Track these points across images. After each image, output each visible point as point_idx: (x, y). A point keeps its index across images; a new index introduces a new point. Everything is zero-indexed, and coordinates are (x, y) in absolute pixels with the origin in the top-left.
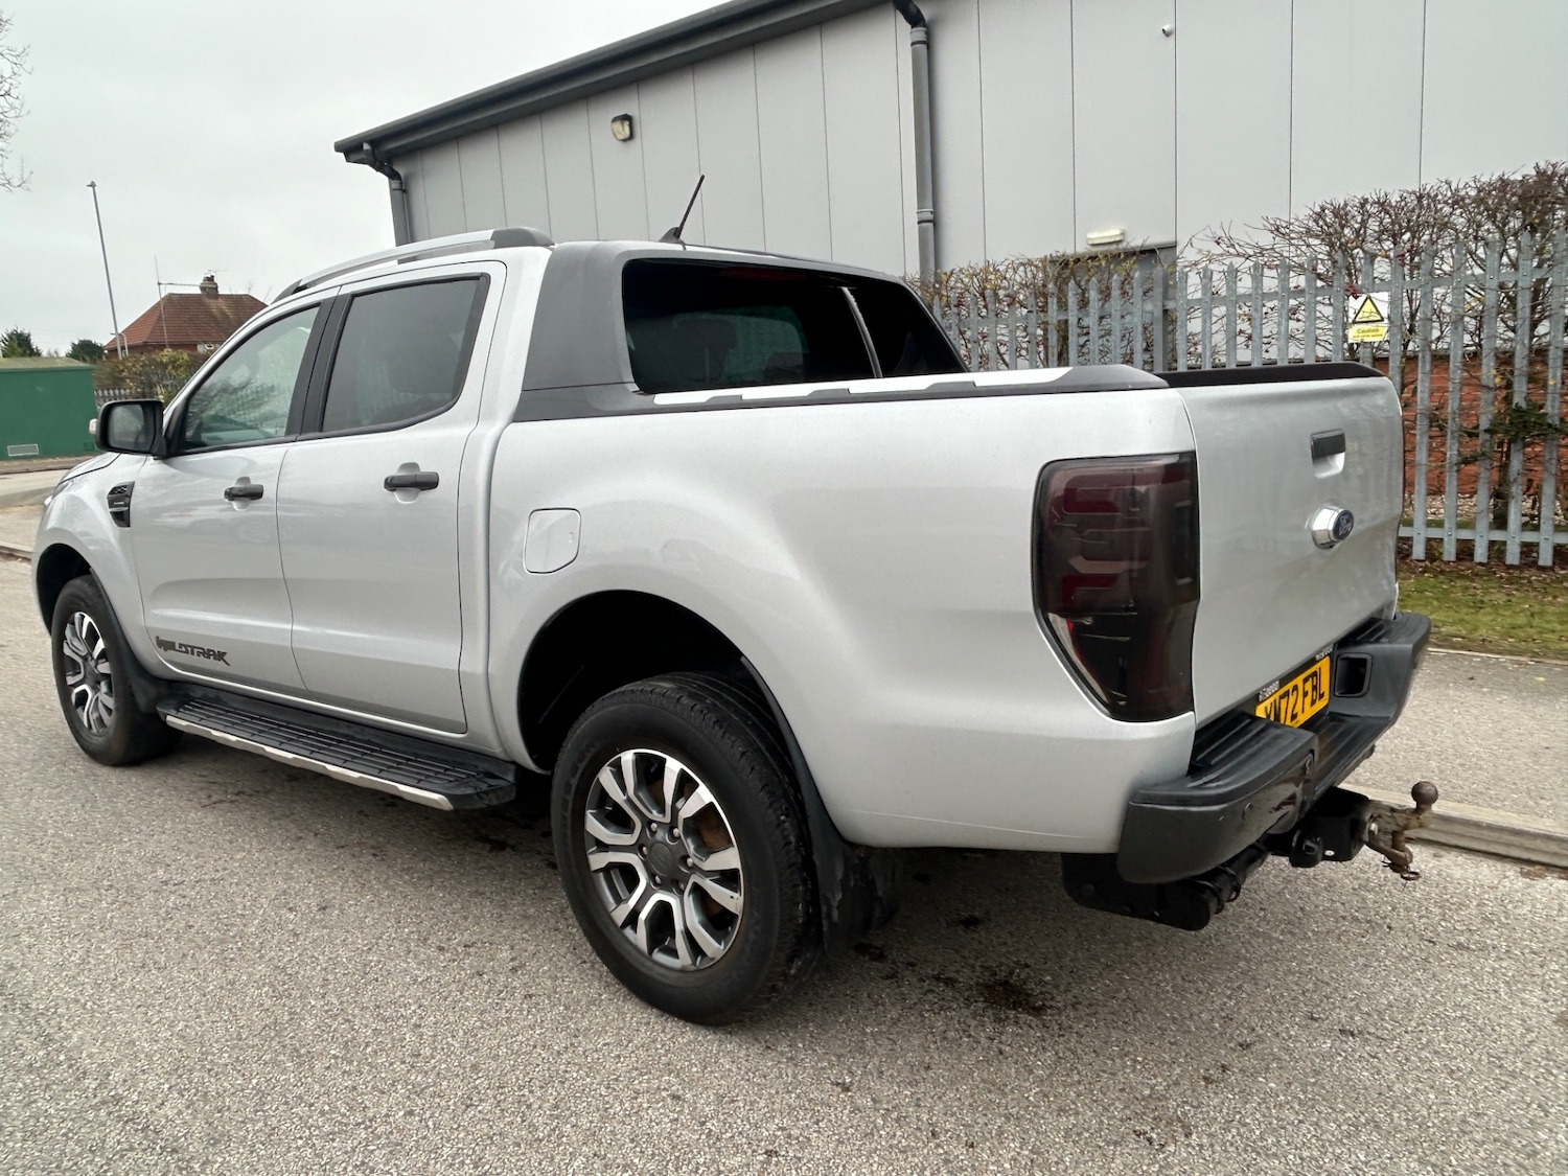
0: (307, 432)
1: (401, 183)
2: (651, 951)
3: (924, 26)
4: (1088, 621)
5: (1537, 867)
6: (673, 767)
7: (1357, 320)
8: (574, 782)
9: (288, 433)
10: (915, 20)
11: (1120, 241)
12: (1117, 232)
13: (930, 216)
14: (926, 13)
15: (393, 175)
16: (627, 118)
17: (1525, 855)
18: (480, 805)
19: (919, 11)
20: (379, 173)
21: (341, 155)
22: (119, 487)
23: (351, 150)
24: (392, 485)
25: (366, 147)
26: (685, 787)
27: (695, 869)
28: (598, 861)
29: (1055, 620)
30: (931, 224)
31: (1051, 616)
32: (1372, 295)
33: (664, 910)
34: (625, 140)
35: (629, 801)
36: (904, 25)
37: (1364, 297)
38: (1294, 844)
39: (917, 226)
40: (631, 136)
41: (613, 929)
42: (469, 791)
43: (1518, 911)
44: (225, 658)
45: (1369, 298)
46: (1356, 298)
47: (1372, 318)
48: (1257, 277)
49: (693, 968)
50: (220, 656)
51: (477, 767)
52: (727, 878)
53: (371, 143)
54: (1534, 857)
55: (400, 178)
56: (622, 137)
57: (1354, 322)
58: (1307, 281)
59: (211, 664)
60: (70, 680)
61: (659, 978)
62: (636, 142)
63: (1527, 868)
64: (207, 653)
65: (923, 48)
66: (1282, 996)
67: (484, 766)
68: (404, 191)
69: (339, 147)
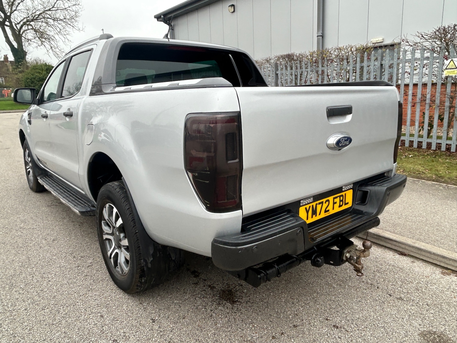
0: (59, 98)
1: (172, 27)
2: (114, 268)
4: (194, 174)
5: (450, 271)
6: (115, 210)
7: (447, 68)
11: (382, 42)
12: (381, 39)
13: (321, 34)
15: (170, 25)
16: (233, 5)
17: (446, 266)
18: (88, 215)
20: (166, 24)
21: (156, 19)
22: (29, 113)
23: (158, 17)
24: (65, 114)
25: (162, 16)
26: (117, 217)
28: (104, 237)
30: (321, 37)
32: (453, 59)
33: (117, 255)
34: (232, 12)
37: (450, 60)
38: (313, 258)
39: (317, 38)
40: (234, 11)
41: (108, 257)
42: (85, 210)
43: (431, 287)
44: (47, 164)
45: (452, 60)
46: (447, 60)
47: (453, 67)
48: (413, 52)
49: (122, 275)
52: (127, 248)
54: (449, 267)
56: (231, 12)
57: (446, 69)
58: (431, 54)
60: (27, 167)
61: (116, 276)
62: (235, 13)
66: (322, 309)
68: (173, 30)
69: (155, 17)
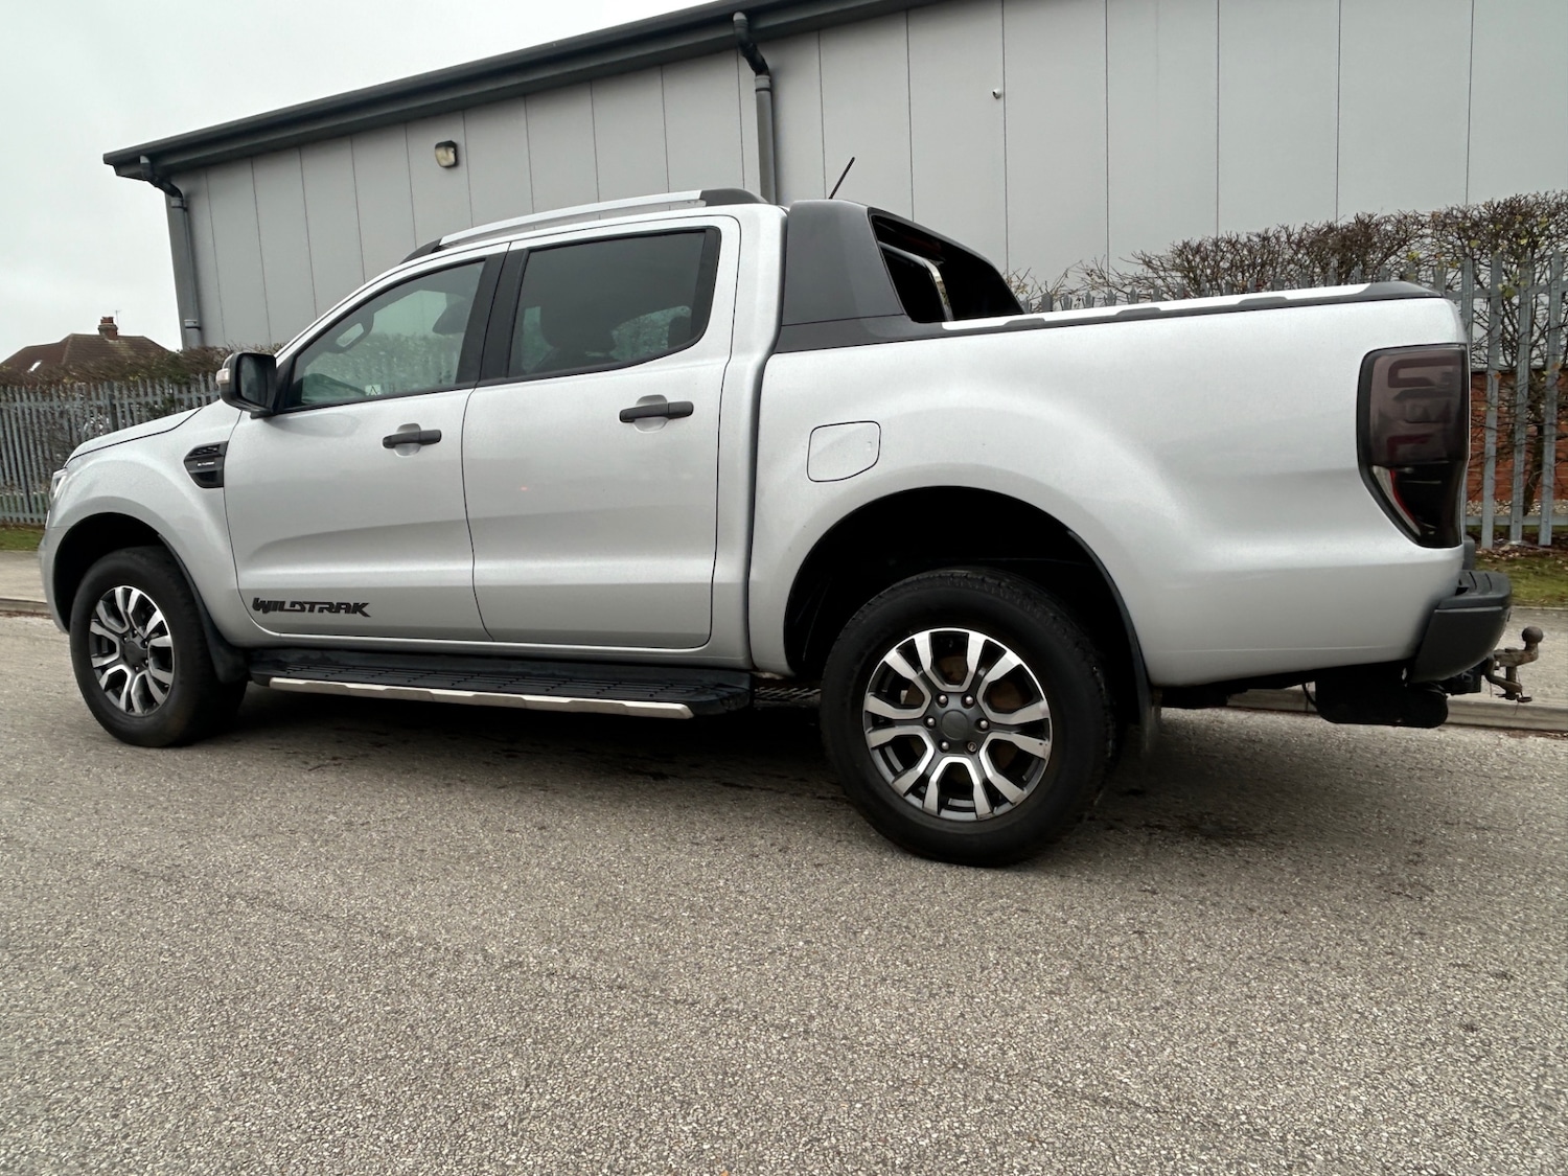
0: (486, 378)
1: (182, 201)
2: (939, 812)
3: (768, 74)
4: (1407, 470)
6: (976, 641)
8: (857, 668)
9: (459, 380)
10: (760, 68)
14: (770, 63)
15: (171, 192)
16: (451, 145)
18: (721, 710)
19: (763, 60)
20: (157, 189)
21: (111, 168)
22: (206, 448)
23: (125, 163)
24: (628, 417)
25: (144, 160)
26: (990, 656)
27: (992, 726)
28: (878, 737)
29: (1379, 473)
31: (1375, 469)
33: (955, 771)
34: (448, 167)
35: (924, 677)
36: (747, 71)
40: (456, 164)
41: (895, 797)
42: (713, 698)
43: (1527, 756)
44: (364, 609)
49: (991, 815)
50: (358, 608)
51: (700, 681)
52: (1033, 729)
53: (148, 156)
54: (1513, 725)
55: (180, 195)
56: (445, 163)
59: (343, 618)
60: (97, 662)
61: (951, 831)
62: (462, 168)
63: (1511, 733)
64: (334, 608)
65: (766, 94)
67: (709, 678)
68: (186, 210)
69: (110, 159)
